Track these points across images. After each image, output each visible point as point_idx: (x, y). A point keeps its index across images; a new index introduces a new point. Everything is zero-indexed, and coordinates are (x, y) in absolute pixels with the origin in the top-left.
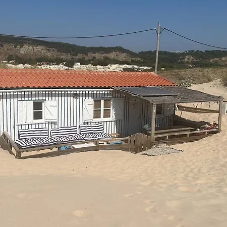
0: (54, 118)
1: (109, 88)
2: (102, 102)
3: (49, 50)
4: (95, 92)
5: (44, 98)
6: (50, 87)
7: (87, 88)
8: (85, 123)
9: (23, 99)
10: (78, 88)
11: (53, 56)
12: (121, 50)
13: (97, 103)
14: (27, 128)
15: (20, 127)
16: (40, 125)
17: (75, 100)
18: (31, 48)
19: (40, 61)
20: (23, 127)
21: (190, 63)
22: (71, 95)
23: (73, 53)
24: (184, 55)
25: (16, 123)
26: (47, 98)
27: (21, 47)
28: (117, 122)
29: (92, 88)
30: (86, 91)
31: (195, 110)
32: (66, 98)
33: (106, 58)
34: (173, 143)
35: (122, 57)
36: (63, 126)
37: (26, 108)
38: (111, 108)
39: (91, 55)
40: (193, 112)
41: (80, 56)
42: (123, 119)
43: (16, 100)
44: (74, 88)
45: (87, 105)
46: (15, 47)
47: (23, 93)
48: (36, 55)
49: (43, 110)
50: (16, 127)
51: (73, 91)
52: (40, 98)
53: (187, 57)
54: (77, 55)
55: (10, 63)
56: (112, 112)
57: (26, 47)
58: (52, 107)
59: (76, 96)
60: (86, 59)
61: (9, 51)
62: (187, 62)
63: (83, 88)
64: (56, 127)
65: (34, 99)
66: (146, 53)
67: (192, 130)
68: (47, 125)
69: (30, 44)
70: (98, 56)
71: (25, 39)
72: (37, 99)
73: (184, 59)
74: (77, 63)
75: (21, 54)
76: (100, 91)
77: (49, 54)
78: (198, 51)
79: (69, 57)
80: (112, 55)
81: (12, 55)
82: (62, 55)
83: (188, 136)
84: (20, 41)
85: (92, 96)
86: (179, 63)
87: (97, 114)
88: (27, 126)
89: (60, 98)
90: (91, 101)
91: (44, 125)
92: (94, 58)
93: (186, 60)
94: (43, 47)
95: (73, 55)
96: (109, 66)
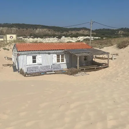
0: (40, 62)
1: (63, 50)
2: (60, 56)
3: (49, 30)
4: (57, 52)
5: (36, 55)
6: (38, 51)
7: (54, 50)
8: (53, 64)
9: (28, 55)
10: (50, 50)
11: (52, 33)
12: (85, 29)
13: (58, 56)
14: (34, 66)
15: (27, 66)
16: (34, 65)
17: (49, 55)
19: (45, 36)
20: (29, 66)
21: (121, 35)
22: (47, 53)
24: (118, 30)
25: (26, 65)
26: (38, 55)
27: (36, 29)
28: (67, 64)
29: (55, 50)
30: (53, 51)
31: (102, 58)
32: (45, 54)
34: (87, 72)
35: (86, 32)
36: (45, 65)
37: (30, 59)
38: (64, 58)
39: (70, 32)
40: (101, 59)
41: (65, 33)
42: (69, 62)
43: (26, 55)
44: (48, 50)
45: (54, 57)
46: (33, 29)
47: (28, 53)
48: (43, 33)
49: (36, 59)
50: (26, 66)
51: (48, 52)
52: (35, 55)
53: (120, 31)
54: (63, 32)
55: (31, 38)
56: (65, 60)
57: (38, 29)
58: (39, 58)
59: (49, 53)
60: (68, 34)
61: (30, 32)
62: (120, 34)
63: (52, 50)
64: (42, 66)
65: (32, 55)
66: (98, 30)
67: (97, 67)
68: (38, 65)
69: (40, 28)
70: (74, 32)
71: (38, 25)
72: (34, 55)
73: (118, 32)
74: (63, 37)
75: (36, 33)
76: (59, 51)
77: (50, 33)
78: (126, 28)
79: (59, 33)
80: (81, 32)
81: (32, 34)
82: (56, 33)
83: (95, 69)
84: (36, 27)
85: (56, 53)
86: (116, 35)
87: (58, 61)
88: (30, 66)
89: (43, 55)
90: (56, 55)
91: (37, 65)
92: (72, 33)
93: (119, 33)
94: (47, 29)
95: (61, 32)
96: (79, 37)
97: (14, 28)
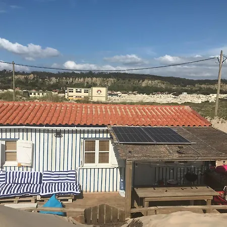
3: (163, 83)
11: (167, 88)
18: (150, 82)
19: (156, 91)
23: (182, 84)
27: (143, 81)
29: (79, 126)
33: (210, 89)
39: (198, 86)
41: (188, 87)
46: (139, 81)
48: (153, 87)
54: (186, 86)
57: (146, 81)
60: (193, 90)
69: (149, 79)
71: (146, 75)
74: (184, 93)
75: (143, 87)
77: (163, 86)
81: (136, 88)
82: (174, 87)
84: (142, 77)
85: (81, 135)
92: (201, 88)
94: (159, 81)
95: (183, 86)
96: (211, 95)
97: (111, 79)
